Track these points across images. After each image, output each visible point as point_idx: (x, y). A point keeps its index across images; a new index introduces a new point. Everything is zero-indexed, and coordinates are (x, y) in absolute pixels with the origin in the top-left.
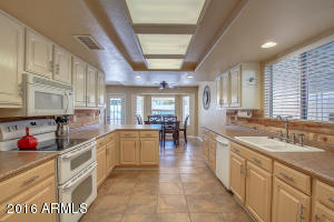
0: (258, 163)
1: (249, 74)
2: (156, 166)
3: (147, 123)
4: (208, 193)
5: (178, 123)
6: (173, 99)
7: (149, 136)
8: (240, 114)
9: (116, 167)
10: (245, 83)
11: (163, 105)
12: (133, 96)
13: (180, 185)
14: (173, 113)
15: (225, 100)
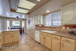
0: (48, 36)
1: (42, 17)
2: (19, 41)
3: (12, 29)
4: (35, 45)
5: (22, 28)
6: (19, 22)
7: (16, 33)
8: (39, 26)
9: (3, 45)
10: (41, 19)
11: (16, 24)
12: (5, 20)
13: (27, 45)
14: (19, 26)
15: (36, 22)
